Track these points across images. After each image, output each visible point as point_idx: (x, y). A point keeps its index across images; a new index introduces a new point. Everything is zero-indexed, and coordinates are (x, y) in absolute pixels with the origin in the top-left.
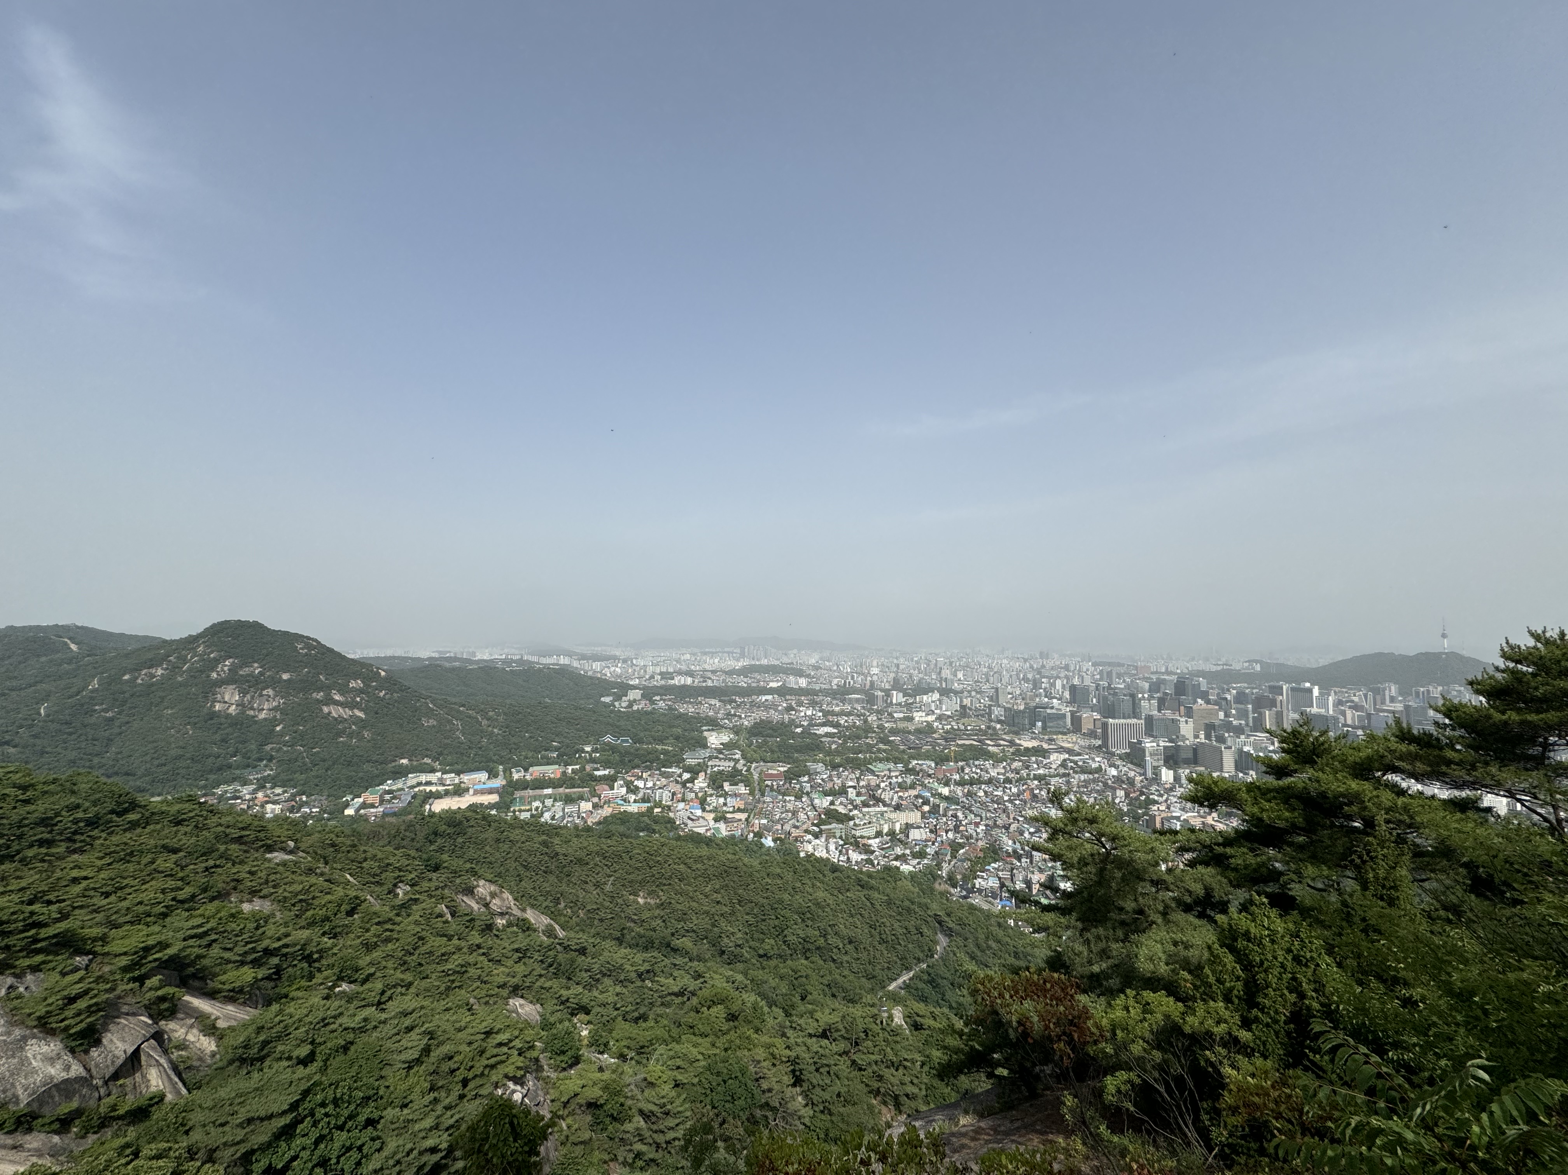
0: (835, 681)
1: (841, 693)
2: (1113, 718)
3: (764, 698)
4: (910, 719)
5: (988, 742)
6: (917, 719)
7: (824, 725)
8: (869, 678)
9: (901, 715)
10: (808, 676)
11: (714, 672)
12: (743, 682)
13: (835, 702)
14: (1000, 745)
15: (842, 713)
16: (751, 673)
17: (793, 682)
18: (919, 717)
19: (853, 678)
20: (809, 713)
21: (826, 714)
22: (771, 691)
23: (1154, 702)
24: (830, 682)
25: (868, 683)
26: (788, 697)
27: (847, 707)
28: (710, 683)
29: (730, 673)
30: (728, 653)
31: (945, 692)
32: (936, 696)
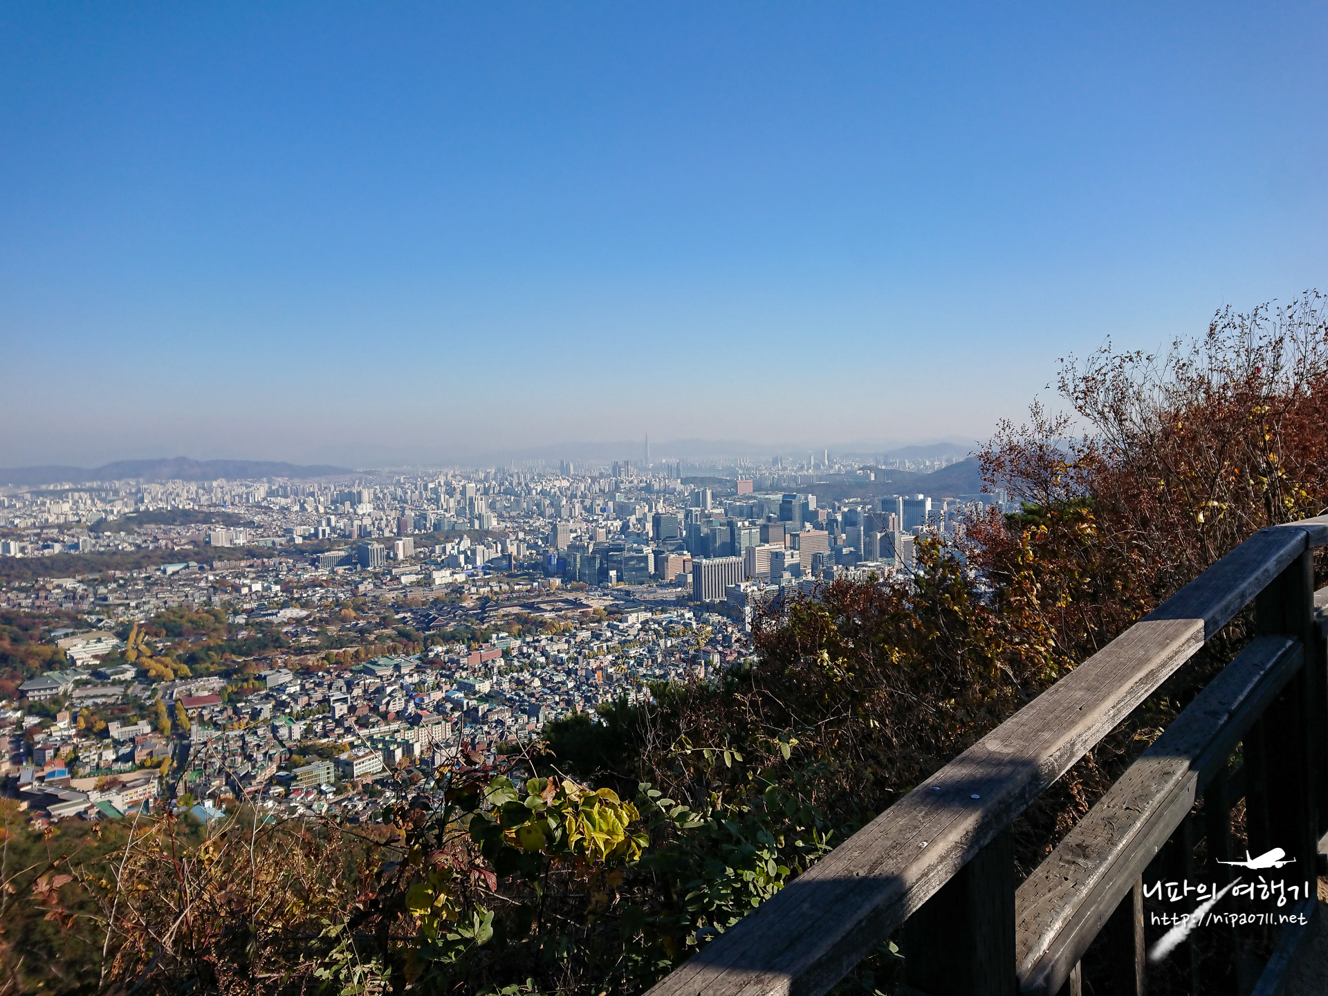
0: (299, 530)
1: (311, 552)
2: (707, 557)
3: (171, 569)
4: (427, 582)
5: (542, 606)
6: (438, 582)
7: (284, 605)
8: (357, 523)
9: (413, 578)
10: (251, 524)
11: (62, 528)
12: (125, 543)
13: (299, 565)
14: (560, 610)
15: (314, 584)
16: (140, 524)
17: (221, 537)
18: (441, 577)
19: (329, 524)
20: (257, 587)
21: (287, 588)
22: (183, 557)
23: (756, 531)
24: (289, 531)
25: (355, 528)
26: (216, 564)
27: (323, 573)
28: (57, 548)
29: (97, 528)
30: (90, 490)
31: (480, 536)
32: (466, 543)
